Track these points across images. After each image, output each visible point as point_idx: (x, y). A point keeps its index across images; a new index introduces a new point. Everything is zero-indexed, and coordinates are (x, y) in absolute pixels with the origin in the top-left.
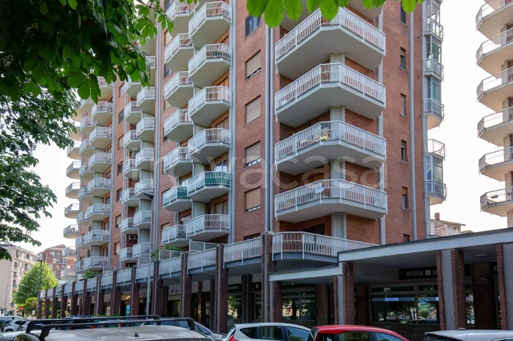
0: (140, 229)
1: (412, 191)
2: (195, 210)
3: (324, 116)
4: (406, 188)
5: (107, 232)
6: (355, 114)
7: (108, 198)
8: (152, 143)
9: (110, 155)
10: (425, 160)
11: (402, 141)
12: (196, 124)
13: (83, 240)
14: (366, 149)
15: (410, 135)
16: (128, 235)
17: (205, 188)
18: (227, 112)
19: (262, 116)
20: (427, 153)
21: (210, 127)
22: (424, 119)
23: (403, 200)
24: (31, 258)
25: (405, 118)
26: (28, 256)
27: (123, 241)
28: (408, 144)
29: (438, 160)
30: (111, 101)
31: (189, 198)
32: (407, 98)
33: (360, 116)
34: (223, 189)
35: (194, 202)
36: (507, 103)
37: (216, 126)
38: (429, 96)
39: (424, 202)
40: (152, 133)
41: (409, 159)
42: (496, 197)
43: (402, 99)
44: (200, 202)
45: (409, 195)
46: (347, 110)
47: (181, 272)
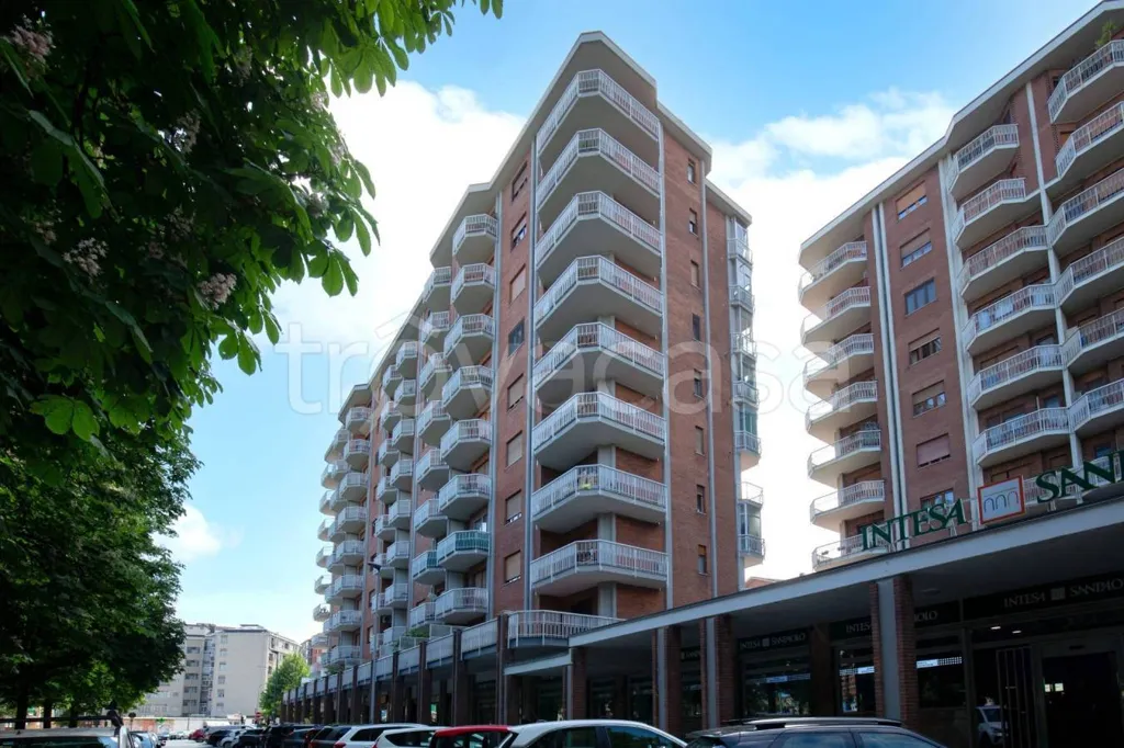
0: (395, 609)
1: (711, 550)
2: (449, 582)
3: (590, 458)
4: (705, 547)
5: (360, 613)
6: (632, 454)
7: (361, 568)
8: (409, 492)
9: (365, 510)
10: (738, 509)
11: (698, 486)
12: (453, 469)
13: (331, 624)
14: (638, 499)
15: (709, 479)
16: (381, 617)
17: (456, 553)
18: (488, 451)
19: (524, 456)
20: (741, 500)
21: (470, 472)
22: (736, 457)
23: (700, 562)
24: (291, 647)
25: (702, 458)
26: (287, 646)
27: (376, 624)
28: (706, 490)
29: (755, 508)
30: (367, 438)
31: (439, 566)
32: (705, 432)
33: (639, 457)
34: (478, 555)
35: (448, 571)
36: (838, 436)
37: (476, 472)
38: (741, 428)
39: (737, 562)
40: (410, 479)
41: (707, 508)
42: (826, 553)
43: (698, 433)
44: (458, 572)
45: (708, 556)
46: (617, 449)
47: (419, 666)
